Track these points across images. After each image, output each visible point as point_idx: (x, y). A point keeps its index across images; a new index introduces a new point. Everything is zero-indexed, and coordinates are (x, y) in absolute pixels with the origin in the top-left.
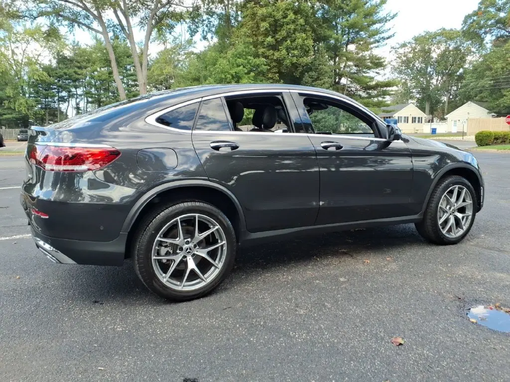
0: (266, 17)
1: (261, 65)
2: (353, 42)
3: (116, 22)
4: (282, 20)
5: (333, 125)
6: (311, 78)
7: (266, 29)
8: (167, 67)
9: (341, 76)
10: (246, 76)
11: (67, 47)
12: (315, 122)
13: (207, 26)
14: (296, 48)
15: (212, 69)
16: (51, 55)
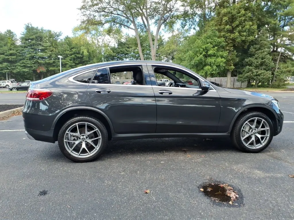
0: (227, 13)
1: (222, 42)
2: (287, 25)
3: (142, 23)
4: (237, 15)
5: (269, 77)
6: (255, 49)
7: (226, 21)
8: (173, 46)
9: (278, 47)
10: (212, 49)
11: (123, 37)
12: (256, 75)
13: (192, 21)
14: (245, 31)
15: (192, 46)
16: (115, 42)
